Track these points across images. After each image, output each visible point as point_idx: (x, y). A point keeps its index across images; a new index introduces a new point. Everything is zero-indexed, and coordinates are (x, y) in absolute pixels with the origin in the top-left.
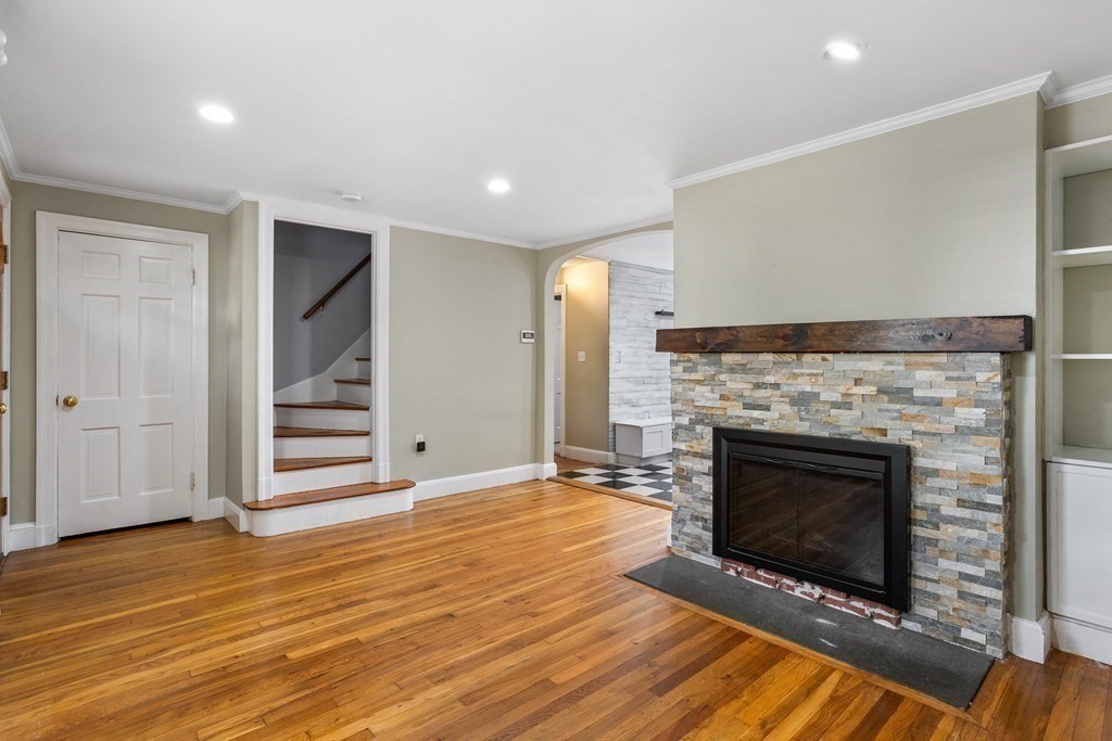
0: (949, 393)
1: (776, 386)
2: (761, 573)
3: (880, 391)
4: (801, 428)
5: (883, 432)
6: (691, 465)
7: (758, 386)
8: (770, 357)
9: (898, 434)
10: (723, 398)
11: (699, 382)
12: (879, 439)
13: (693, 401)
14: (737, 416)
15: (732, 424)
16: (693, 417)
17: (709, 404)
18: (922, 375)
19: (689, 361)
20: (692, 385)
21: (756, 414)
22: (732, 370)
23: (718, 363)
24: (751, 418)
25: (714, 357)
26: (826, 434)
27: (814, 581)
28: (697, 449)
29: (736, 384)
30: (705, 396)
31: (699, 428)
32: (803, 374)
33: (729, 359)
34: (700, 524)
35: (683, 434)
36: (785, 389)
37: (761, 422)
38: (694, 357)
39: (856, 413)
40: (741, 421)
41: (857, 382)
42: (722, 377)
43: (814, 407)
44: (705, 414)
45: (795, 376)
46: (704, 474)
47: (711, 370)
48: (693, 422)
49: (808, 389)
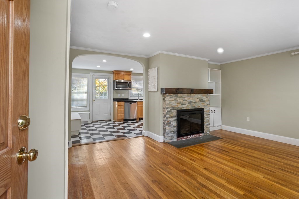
0: (206, 100)
1: (186, 100)
2: (185, 137)
3: (200, 100)
4: (190, 108)
5: (200, 106)
6: (170, 120)
7: (184, 101)
8: (186, 95)
9: (202, 107)
10: (177, 103)
11: (173, 100)
12: (199, 108)
13: (171, 105)
14: (180, 107)
15: (179, 109)
16: (171, 108)
17: (175, 105)
18: (204, 97)
19: (171, 95)
20: (171, 101)
21: (183, 106)
22: (180, 97)
23: (177, 96)
24: (183, 107)
25: (176, 95)
26: (193, 108)
27: (192, 134)
28: (172, 115)
29: (180, 100)
30: (174, 103)
31: (172, 111)
32: (191, 98)
33: (179, 95)
34: (172, 133)
35: (169, 113)
36: (188, 101)
37: (184, 107)
38: (172, 94)
39: (197, 104)
40: (181, 108)
41: (197, 99)
42: (178, 99)
43: (192, 103)
44: (174, 107)
45: (190, 98)
46: (173, 121)
47: (176, 97)
48: (171, 110)
49: (191, 100)
